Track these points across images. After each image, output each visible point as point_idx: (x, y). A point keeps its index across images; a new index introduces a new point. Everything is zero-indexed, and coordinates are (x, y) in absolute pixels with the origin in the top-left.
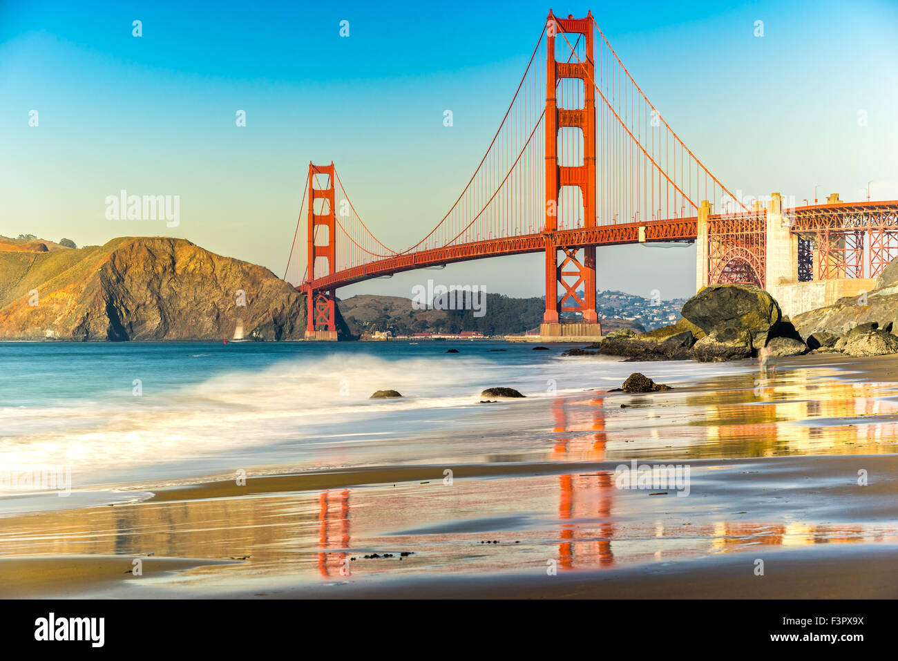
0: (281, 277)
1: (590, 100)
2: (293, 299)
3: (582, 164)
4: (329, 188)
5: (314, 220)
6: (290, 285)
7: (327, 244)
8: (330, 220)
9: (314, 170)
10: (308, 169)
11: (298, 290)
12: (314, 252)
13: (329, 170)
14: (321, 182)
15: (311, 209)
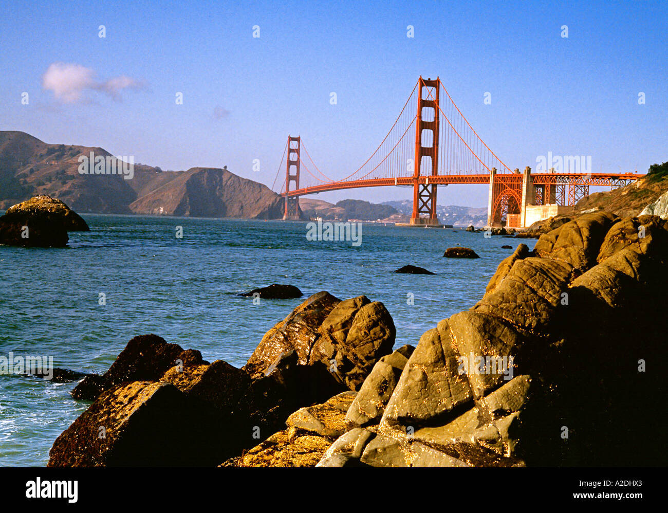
0: (271, 189)
1: (437, 117)
2: (278, 200)
3: (431, 146)
4: (297, 148)
5: (290, 163)
6: (276, 193)
7: (295, 175)
8: (297, 163)
9: (291, 139)
10: (288, 138)
11: (280, 195)
12: (290, 178)
13: (298, 139)
14: (294, 145)
15: (289, 158)
